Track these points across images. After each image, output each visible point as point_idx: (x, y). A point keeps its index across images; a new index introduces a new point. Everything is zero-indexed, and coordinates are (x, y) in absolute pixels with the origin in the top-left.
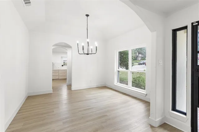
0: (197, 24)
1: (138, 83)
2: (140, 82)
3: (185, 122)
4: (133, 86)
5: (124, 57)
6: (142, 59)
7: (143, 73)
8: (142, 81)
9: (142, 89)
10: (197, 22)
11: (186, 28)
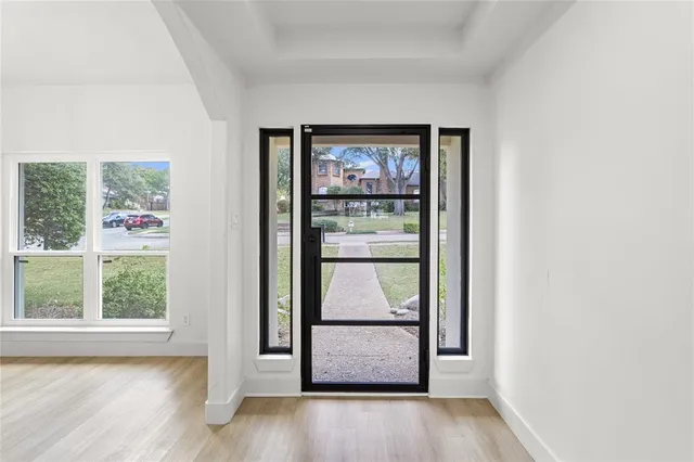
0: (310, 130)
1: (128, 297)
2: (139, 294)
3: (289, 372)
4: (109, 317)
5: (44, 190)
6: (110, 206)
7: (138, 257)
8: (143, 286)
9: (148, 317)
10: (311, 126)
11: (289, 132)
